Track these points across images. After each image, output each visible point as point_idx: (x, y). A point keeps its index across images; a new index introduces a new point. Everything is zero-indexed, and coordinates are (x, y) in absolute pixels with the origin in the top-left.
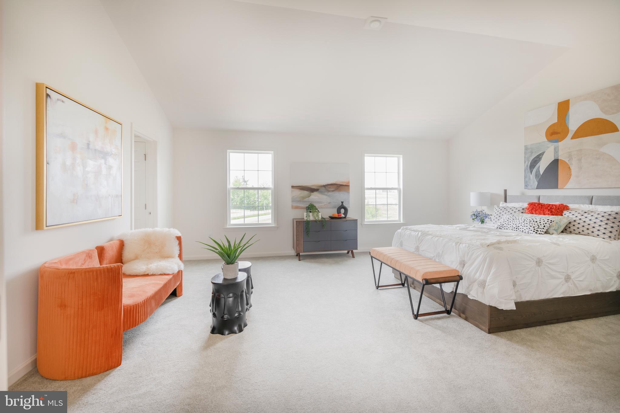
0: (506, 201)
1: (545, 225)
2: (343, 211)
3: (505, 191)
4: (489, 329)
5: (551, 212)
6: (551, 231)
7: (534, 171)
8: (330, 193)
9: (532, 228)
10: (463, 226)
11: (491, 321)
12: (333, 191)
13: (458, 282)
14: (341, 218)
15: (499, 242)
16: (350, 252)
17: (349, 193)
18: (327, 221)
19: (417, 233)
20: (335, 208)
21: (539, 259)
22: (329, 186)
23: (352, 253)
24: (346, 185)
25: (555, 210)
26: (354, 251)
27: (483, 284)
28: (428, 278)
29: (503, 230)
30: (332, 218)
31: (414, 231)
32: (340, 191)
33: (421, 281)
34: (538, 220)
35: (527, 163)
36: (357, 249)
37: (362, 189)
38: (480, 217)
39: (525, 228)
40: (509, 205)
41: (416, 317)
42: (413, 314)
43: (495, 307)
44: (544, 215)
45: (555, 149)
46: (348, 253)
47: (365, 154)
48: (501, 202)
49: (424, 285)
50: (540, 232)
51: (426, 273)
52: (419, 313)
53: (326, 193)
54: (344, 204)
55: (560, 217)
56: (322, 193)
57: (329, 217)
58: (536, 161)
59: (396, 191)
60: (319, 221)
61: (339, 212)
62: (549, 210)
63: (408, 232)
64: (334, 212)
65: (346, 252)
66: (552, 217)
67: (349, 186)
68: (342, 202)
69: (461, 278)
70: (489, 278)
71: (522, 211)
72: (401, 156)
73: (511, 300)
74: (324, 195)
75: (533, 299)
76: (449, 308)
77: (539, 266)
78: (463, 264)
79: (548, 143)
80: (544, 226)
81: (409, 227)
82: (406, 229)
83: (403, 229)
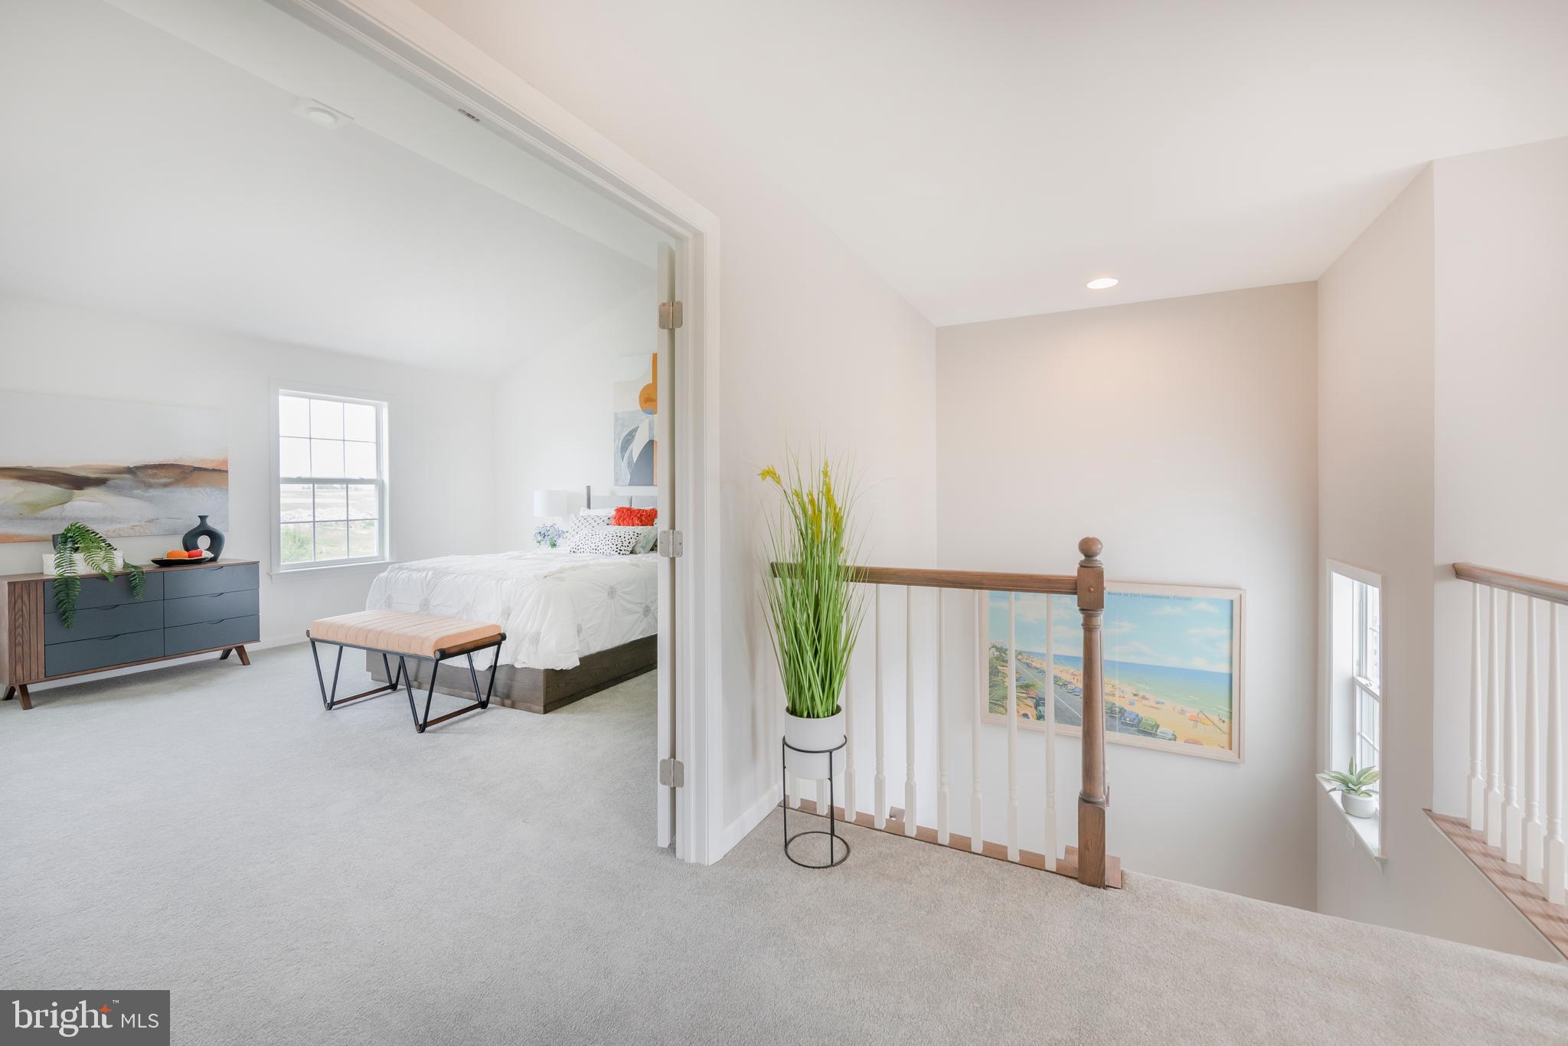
0: (589, 507)
1: (630, 540)
2: (204, 542)
3: (589, 488)
4: (545, 707)
5: (641, 521)
6: (638, 549)
7: (627, 455)
8: (152, 492)
9: (614, 547)
10: (516, 553)
11: (547, 693)
12: (165, 485)
13: (499, 644)
14: (199, 562)
15: (562, 571)
16: (234, 652)
17: (227, 490)
18: (148, 573)
19: (424, 574)
20: (174, 533)
21: (612, 588)
22: (150, 472)
23: (241, 651)
24: (214, 470)
25: (646, 518)
26: (249, 648)
27: (536, 639)
28: (444, 647)
29: (578, 555)
30: (162, 563)
31: (418, 570)
32: (194, 485)
33: (432, 655)
34: (623, 533)
35: (617, 442)
36: (257, 639)
37: (272, 481)
38: (549, 537)
39: (606, 548)
40: (593, 512)
41: (422, 728)
42: (416, 725)
43: (553, 670)
44: (633, 525)
45: (650, 424)
46: (225, 656)
47: (280, 390)
48: (582, 509)
49: (437, 661)
50: (623, 552)
51: (441, 639)
52: (428, 721)
53: (139, 491)
54: (211, 523)
55: (649, 527)
56: (119, 490)
57: (153, 561)
58: (628, 440)
59: (372, 487)
60: (116, 576)
61: (190, 542)
62: (639, 518)
63: (404, 575)
64: (174, 547)
65: (218, 654)
66: (639, 529)
67: (227, 472)
68: (203, 518)
69: (503, 637)
70: (543, 628)
71: (607, 522)
72: (386, 403)
73: (574, 652)
74: (132, 497)
75: (605, 649)
76: (484, 698)
77: (613, 598)
78: (507, 613)
79: (642, 413)
80: (629, 543)
81: (407, 564)
82: (400, 569)
83: (391, 572)
